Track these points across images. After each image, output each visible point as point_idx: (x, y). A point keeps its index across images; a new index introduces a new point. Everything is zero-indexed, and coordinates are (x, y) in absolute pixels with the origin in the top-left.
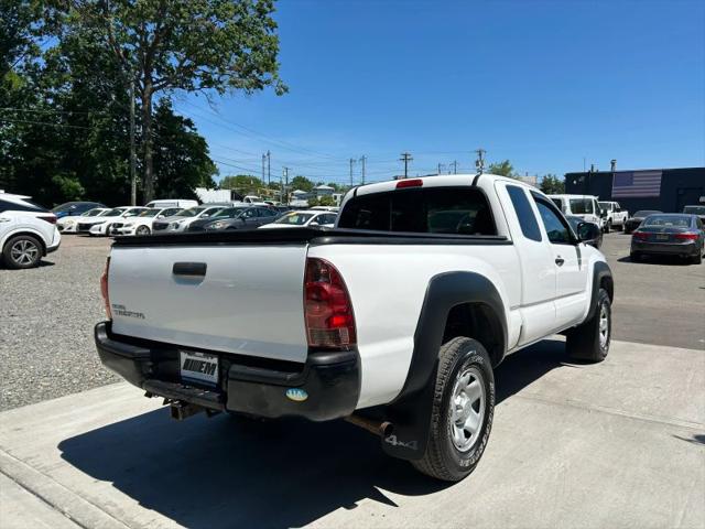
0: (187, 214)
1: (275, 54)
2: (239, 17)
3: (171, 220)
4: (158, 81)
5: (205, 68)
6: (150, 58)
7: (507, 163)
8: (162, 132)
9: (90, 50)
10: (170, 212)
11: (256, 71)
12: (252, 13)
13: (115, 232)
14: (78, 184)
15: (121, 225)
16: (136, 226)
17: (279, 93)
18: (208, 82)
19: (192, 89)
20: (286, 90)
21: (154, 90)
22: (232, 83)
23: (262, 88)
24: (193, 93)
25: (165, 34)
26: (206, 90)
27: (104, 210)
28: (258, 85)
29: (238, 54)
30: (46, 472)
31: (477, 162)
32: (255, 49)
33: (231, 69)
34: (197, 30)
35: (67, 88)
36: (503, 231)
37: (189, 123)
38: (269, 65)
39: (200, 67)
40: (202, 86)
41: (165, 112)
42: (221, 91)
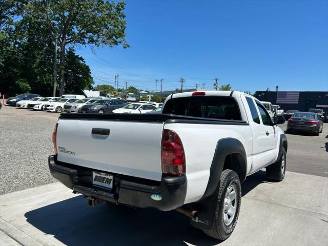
0: (80, 102)
1: (124, 29)
2: (108, 11)
3: (73, 104)
4: (68, 39)
5: (91, 34)
7: (229, 85)
8: (69, 63)
9: (37, 23)
10: (73, 101)
11: (115, 37)
12: (114, 10)
13: (46, 109)
14: (28, 85)
15: (49, 106)
16: (56, 106)
17: (125, 48)
18: (92, 41)
19: (84, 43)
20: (128, 46)
21: (66, 43)
22: (103, 42)
23: (117, 44)
24: (84, 45)
25: (73, 18)
26: (91, 44)
27: (41, 98)
28: (116, 43)
29: (107, 29)
30: (20, 228)
31: (215, 84)
32: (115, 26)
33: (103, 35)
34: (88, 16)
35: (25, 40)
36: (244, 119)
37: (81, 59)
38: (121, 35)
39: (89, 34)
40: (89, 42)
41: (71, 53)
42: (98, 45)
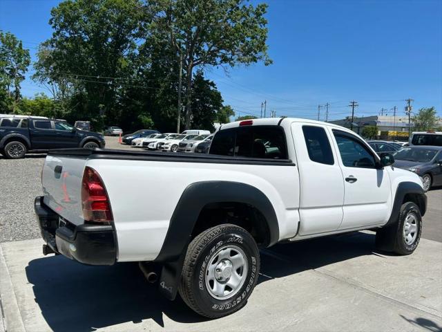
0: (200, 138)
1: (264, 40)
2: (244, 19)
3: (188, 142)
4: (197, 60)
5: (224, 51)
6: (193, 46)
8: (197, 90)
9: (161, 44)
10: (192, 137)
11: (252, 53)
12: (252, 16)
13: (160, 148)
14: (150, 120)
15: (163, 144)
16: (171, 145)
17: (266, 64)
18: (225, 59)
19: (215, 64)
20: (271, 62)
21: (193, 65)
22: (239, 60)
23: (256, 62)
24: (216, 66)
25: (202, 32)
26: (224, 65)
27: (158, 135)
28: (254, 60)
29: (243, 42)
31: (406, 108)
32: (253, 38)
33: (238, 51)
34: (220, 28)
35: (149, 66)
37: (212, 84)
38: (261, 47)
39: (221, 51)
40: (221, 62)
41: (199, 78)
42: (232, 65)
